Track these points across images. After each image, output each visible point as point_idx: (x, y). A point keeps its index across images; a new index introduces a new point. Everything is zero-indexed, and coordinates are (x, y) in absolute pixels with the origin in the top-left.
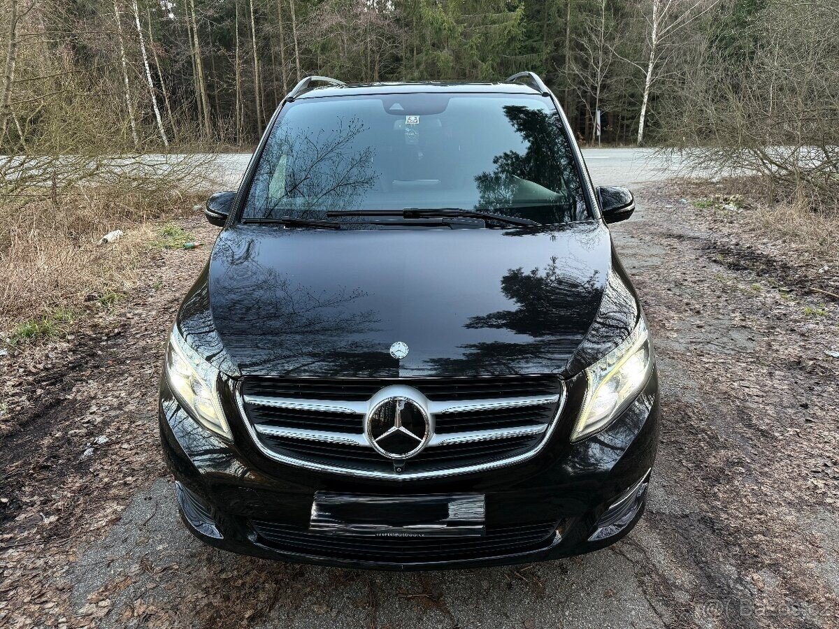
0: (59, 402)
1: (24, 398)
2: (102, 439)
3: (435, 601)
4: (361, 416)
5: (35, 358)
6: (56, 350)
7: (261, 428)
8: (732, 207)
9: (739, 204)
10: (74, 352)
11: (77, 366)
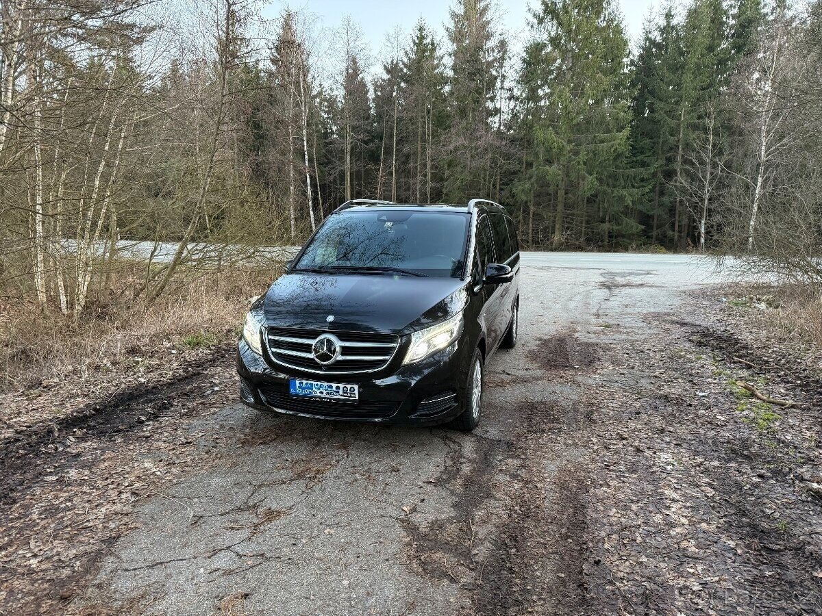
0: (199, 374)
1: (182, 370)
2: (216, 389)
3: (345, 447)
4: (311, 345)
5: (191, 355)
6: (203, 352)
7: (273, 350)
8: (763, 306)
9: (769, 304)
10: (213, 355)
11: (213, 361)
